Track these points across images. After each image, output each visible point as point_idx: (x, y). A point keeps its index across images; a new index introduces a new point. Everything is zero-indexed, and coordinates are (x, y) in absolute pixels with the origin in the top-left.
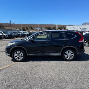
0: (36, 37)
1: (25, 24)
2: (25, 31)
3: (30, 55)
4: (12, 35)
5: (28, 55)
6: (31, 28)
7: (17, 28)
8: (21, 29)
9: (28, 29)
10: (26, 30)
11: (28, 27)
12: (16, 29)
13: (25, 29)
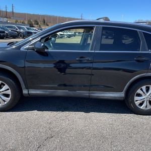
0: (53, 39)
1: (33, 15)
2: (33, 27)
3: (33, 92)
4: (4, 32)
5: (25, 92)
6: (44, 22)
7: (19, 21)
8: (26, 22)
9: (37, 24)
10: (34, 25)
11: (38, 21)
12: (17, 22)
13: (33, 23)
